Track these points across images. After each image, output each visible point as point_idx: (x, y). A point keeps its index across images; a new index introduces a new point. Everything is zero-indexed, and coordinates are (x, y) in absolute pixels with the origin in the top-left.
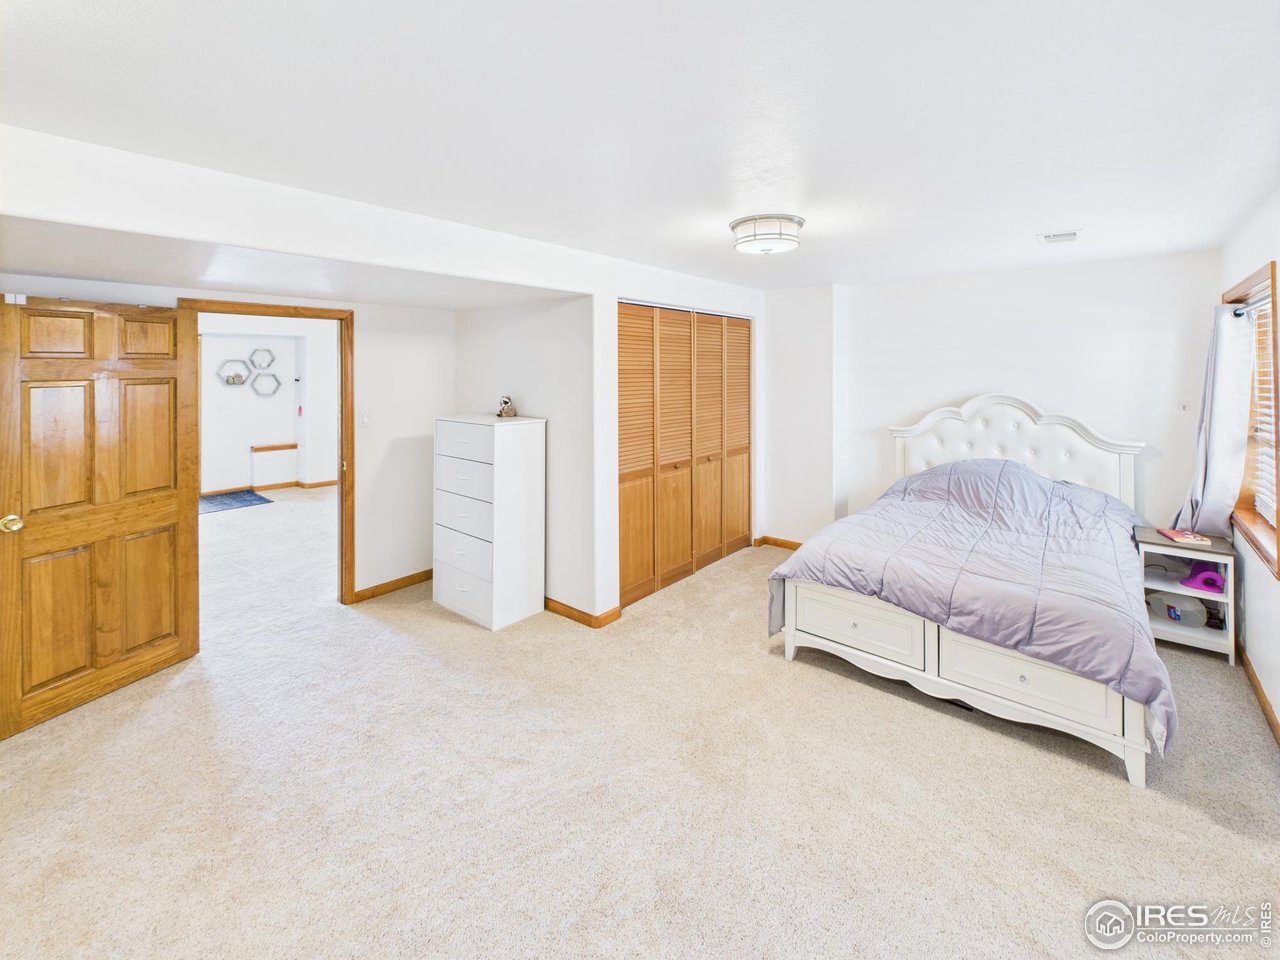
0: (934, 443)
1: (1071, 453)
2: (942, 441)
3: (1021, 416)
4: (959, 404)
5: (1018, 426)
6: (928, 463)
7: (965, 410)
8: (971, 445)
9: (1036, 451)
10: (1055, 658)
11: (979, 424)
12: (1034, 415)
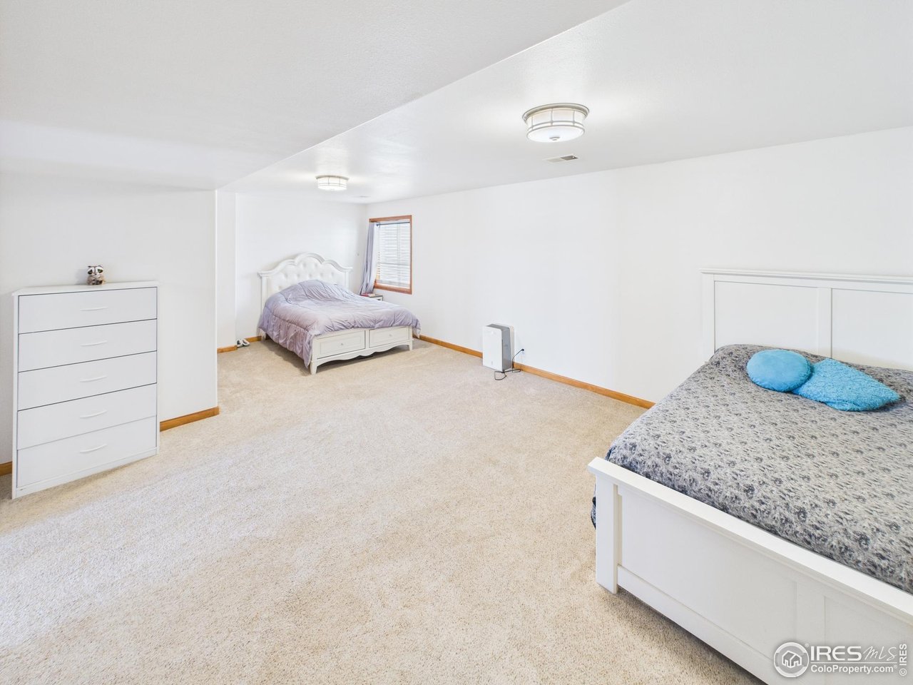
0: (283, 277)
1: (333, 274)
2: (286, 276)
3: (316, 261)
4: (294, 257)
5: (316, 265)
6: (280, 287)
7: (297, 260)
8: (299, 276)
9: (322, 275)
10: (400, 325)
11: (302, 266)
12: (321, 260)
